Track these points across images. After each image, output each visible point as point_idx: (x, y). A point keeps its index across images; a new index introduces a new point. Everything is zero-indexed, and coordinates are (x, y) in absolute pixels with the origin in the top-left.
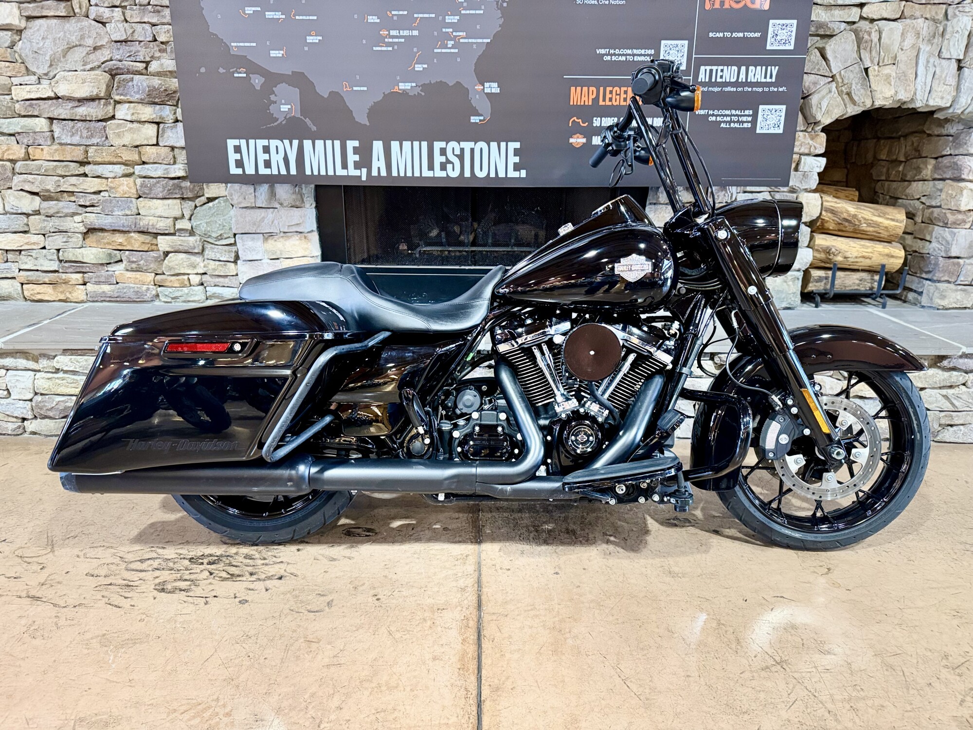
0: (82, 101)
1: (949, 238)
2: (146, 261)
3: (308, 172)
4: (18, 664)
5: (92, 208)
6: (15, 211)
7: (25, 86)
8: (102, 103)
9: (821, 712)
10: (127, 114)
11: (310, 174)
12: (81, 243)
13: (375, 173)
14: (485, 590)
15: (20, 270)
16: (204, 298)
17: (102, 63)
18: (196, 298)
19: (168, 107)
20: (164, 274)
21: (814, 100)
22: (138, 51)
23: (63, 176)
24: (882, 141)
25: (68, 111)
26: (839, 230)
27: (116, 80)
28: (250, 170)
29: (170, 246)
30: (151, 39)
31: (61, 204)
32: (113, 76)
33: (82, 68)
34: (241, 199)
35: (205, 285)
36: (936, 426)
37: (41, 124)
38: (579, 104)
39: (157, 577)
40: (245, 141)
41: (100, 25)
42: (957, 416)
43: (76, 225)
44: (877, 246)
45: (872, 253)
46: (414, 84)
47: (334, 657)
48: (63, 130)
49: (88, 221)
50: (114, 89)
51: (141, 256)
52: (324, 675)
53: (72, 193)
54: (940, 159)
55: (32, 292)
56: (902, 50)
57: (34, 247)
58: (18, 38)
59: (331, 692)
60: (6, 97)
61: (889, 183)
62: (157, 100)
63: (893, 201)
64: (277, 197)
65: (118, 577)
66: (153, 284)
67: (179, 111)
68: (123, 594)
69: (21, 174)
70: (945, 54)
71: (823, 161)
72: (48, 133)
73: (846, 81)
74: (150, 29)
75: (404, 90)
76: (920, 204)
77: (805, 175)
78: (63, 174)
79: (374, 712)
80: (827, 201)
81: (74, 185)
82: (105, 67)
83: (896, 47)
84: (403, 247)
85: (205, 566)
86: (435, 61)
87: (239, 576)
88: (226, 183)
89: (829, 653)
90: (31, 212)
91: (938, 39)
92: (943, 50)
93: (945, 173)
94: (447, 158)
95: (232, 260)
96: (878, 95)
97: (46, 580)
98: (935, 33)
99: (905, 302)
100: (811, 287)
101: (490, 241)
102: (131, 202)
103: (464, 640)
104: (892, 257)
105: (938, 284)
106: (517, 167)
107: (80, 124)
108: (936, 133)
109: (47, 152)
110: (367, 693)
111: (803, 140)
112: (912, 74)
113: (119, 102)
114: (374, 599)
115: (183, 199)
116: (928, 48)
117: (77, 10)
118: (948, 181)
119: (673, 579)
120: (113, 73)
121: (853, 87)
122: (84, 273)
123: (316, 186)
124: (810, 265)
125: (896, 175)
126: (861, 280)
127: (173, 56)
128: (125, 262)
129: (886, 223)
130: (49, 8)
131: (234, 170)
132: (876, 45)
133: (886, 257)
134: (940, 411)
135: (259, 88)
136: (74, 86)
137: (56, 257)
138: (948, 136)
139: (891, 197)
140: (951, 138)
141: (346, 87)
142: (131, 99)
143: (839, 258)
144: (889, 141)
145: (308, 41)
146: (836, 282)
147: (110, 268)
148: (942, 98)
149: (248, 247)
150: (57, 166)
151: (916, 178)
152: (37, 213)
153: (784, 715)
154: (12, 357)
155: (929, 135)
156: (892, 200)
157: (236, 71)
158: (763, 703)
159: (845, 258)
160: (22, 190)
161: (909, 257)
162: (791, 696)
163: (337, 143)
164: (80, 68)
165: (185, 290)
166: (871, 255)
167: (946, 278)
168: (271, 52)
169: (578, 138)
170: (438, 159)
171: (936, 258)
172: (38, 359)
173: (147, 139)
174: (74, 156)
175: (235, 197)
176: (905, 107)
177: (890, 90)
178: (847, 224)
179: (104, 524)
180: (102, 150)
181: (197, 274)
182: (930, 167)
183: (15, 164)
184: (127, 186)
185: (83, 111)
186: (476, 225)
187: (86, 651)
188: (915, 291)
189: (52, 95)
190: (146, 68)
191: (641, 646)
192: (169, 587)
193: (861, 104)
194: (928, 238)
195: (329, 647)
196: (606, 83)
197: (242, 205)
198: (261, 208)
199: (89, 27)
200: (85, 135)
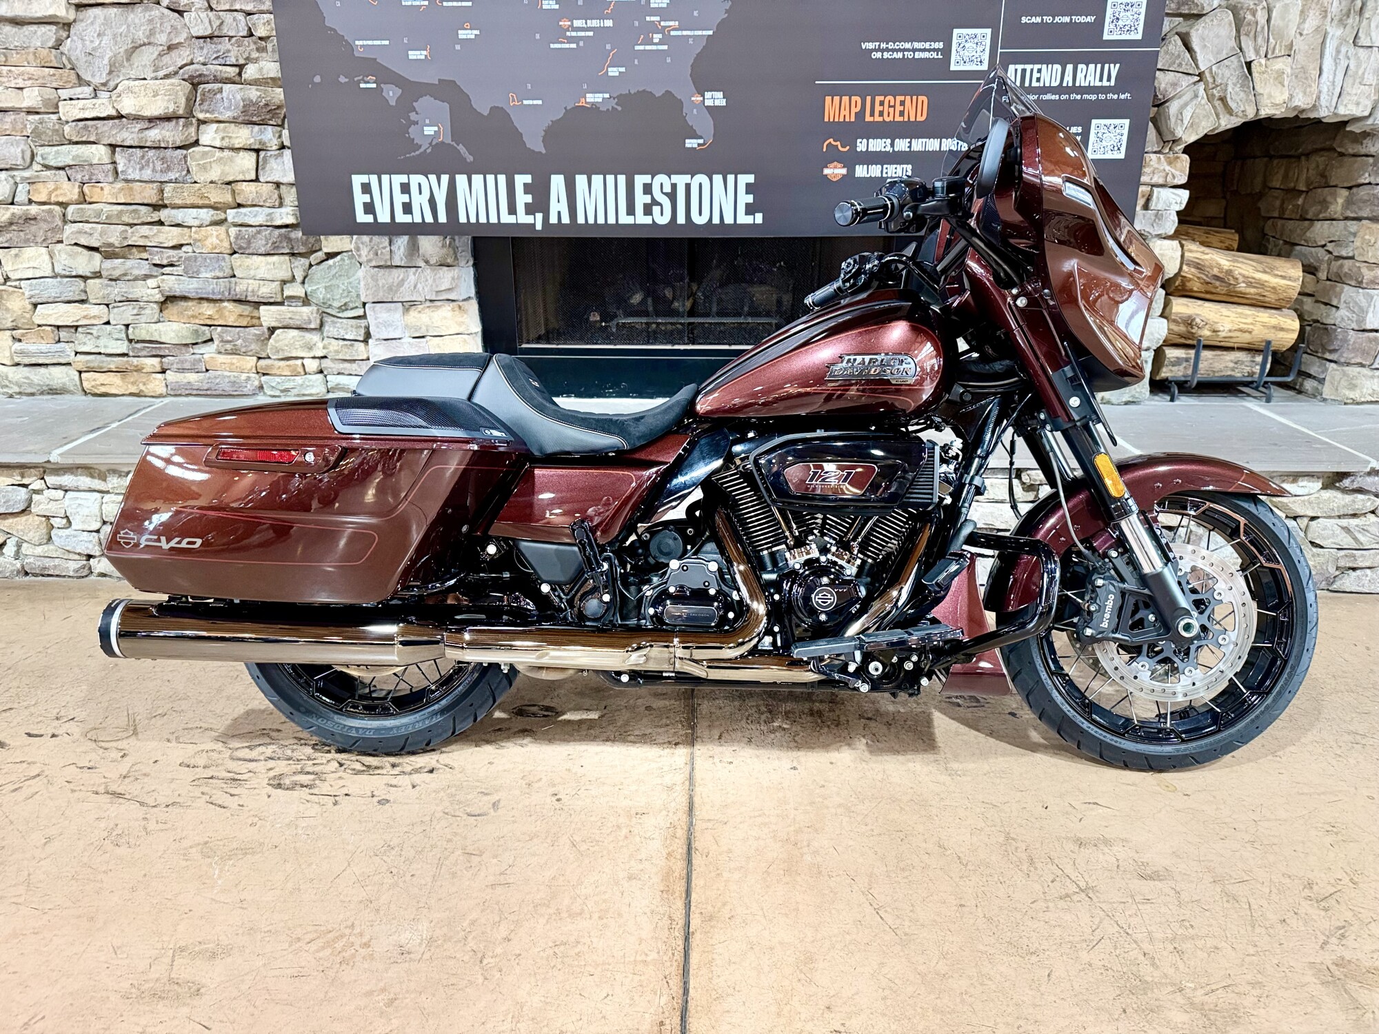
0: (153, 120)
1: (1364, 303)
2: (245, 340)
3: (463, 219)
4: (99, 878)
5: (171, 268)
6: (68, 274)
7: (76, 102)
8: (181, 123)
9: (1135, 954)
10: (215, 138)
11: (465, 221)
12: (156, 316)
13: (553, 220)
14: (698, 789)
15: (76, 353)
16: (325, 391)
17: (180, 68)
18: (313, 391)
19: (270, 128)
20: (269, 358)
21: (1173, 108)
22: (229, 51)
23: (131, 225)
24: (1275, 162)
25: (134, 136)
26: (1207, 292)
27: (199, 91)
28: (384, 217)
29: (277, 320)
30: (245, 33)
31: (129, 263)
32: (195, 86)
33: (153, 75)
34: (371, 255)
35: (325, 373)
36: (1332, 571)
37: (99, 153)
38: (836, 120)
39: (271, 769)
40: (376, 176)
41: (176, 15)
42: (1362, 556)
43: (149, 291)
44: (1260, 314)
45: (1252, 324)
46: (607, 96)
47: (501, 874)
48: (129, 161)
49: (165, 287)
50: (197, 103)
51: (238, 333)
52: (488, 897)
53: (144, 248)
54: (1355, 190)
55: (93, 383)
56: (1301, 34)
57: (95, 322)
58: (65, 34)
59: (497, 919)
60: (54, 117)
61: (1283, 221)
62: (255, 119)
63: (1286, 250)
64: (421, 252)
65: (220, 768)
66: (254, 370)
67: (286, 133)
68: (228, 790)
69: (75, 222)
70: (1363, 41)
71: (1185, 195)
72: (109, 166)
73: (1219, 81)
74: (243, 20)
75: (593, 104)
76: (1325, 253)
77: (1158, 216)
78: (131, 221)
79: (551, 944)
80: (1191, 251)
81: (146, 237)
82: (183, 74)
83: (1292, 30)
84: (595, 317)
85: (333, 755)
86: (636, 62)
87: (377, 768)
88: (351, 234)
89: (1151, 878)
90: (89, 275)
91: (1354, 19)
92: (1360, 34)
93: (1360, 209)
94: (653, 198)
95: (362, 339)
96: (1264, 101)
97: (129, 772)
98: (1350, 10)
99: (1300, 392)
100: (1165, 373)
101: (714, 309)
102: (224, 259)
103: (669, 854)
104: (1282, 329)
105: (1347, 368)
106: (750, 210)
107: (151, 153)
108: (1351, 151)
109: (108, 192)
110: (542, 921)
111: (1156, 166)
112: (1314, 69)
113: (204, 122)
114: (554, 799)
115: (293, 254)
116: (1339, 32)
118: (1364, 222)
119: (949, 778)
120: (195, 81)
121: (1230, 89)
122: (162, 356)
123: (474, 239)
124: (1164, 341)
125: (1293, 211)
126: (1236, 363)
127: (277, 57)
128: (216, 342)
129: (1274, 281)
131: (362, 217)
132: (1263, 28)
133: (1273, 331)
134: (1338, 549)
135: (394, 104)
136: (144, 101)
137: (124, 336)
138: (1367, 156)
139: (1286, 242)
140: (1371, 160)
141: (513, 101)
142: (221, 118)
143: (1206, 332)
144: (1285, 161)
145: (460, 37)
146: (1201, 366)
147: (197, 350)
148: (1358, 104)
149: (382, 320)
150: (122, 211)
151: (1321, 216)
152: (97, 275)
153: (1085, 956)
154: (72, 473)
155: (1342, 155)
156: (1287, 247)
157: (363, 79)
158: (1058, 941)
159: (1214, 331)
160: (76, 244)
161: (1308, 328)
162: (1096, 932)
163: (502, 179)
164: (150, 75)
165: (299, 380)
166: (1251, 327)
167: (1359, 360)
168: (410, 52)
169: (835, 167)
170: (641, 199)
171: (1345, 330)
172: (106, 477)
173: (243, 172)
174: (145, 197)
175: (364, 252)
176: (1303, 116)
177: (1282, 93)
178: (1218, 283)
179: (201, 698)
180: (182, 188)
181: (314, 358)
182: (1340, 201)
183: (66, 209)
184: (216, 238)
185: (155, 134)
186: (695, 287)
187: (184, 864)
188: (1314, 378)
189: (114, 113)
190: (240, 74)
191: (902, 865)
192: (287, 781)
193: (1240, 114)
194: (1334, 303)
195: (495, 861)
196: (875, 91)
197: (374, 263)
198: (397, 266)
199: (161, 18)
200: (158, 168)
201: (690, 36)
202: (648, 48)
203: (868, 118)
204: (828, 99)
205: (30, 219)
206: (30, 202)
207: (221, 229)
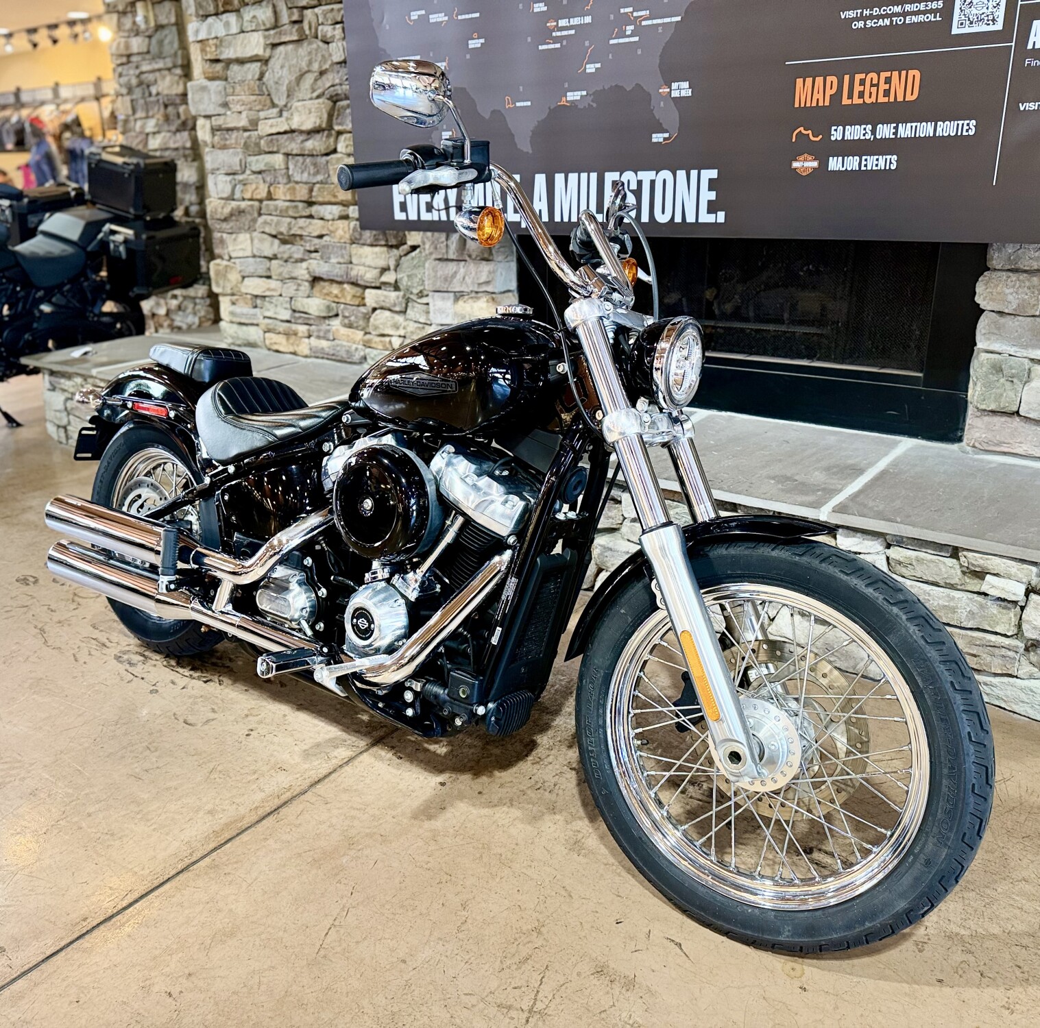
0: (309, 133)
2: (356, 317)
5: (315, 254)
6: (260, 255)
7: (268, 121)
8: (325, 135)
10: (343, 147)
12: (307, 292)
15: (264, 317)
17: (327, 90)
20: (371, 333)
23: (295, 218)
25: (299, 146)
27: (336, 108)
28: (412, 215)
29: (375, 302)
31: (294, 248)
32: (334, 103)
33: (309, 96)
34: (432, 250)
37: (278, 160)
41: (326, 45)
43: (303, 272)
46: (584, 93)
48: (296, 166)
49: (312, 269)
50: (335, 117)
51: (353, 311)
53: (301, 236)
55: (271, 341)
57: (274, 293)
58: (264, 68)
60: (256, 133)
64: (467, 247)
66: (361, 343)
69: (264, 215)
72: (285, 171)
75: (572, 102)
78: (294, 215)
81: (301, 228)
82: (328, 94)
86: (610, 57)
90: (270, 256)
101: (752, 314)
102: (345, 247)
106: (712, 208)
107: (308, 160)
109: (283, 191)
113: (339, 133)
115: (389, 246)
117: (307, 32)
120: (335, 99)
122: (309, 325)
128: (340, 317)
130: (285, 34)
131: (399, 216)
136: (304, 117)
137: (288, 306)
141: (508, 103)
142: (348, 129)
145: (470, 47)
147: (330, 322)
149: (438, 307)
150: (289, 206)
152: (275, 257)
160: (263, 232)
169: (805, 160)
174: (300, 196)
175: (427, 246)
180: (324, 188)
181: (400, 336)
183: (260, 204)
184: (342, 230)
185: (310, 144)
189: (288, 128)
192: (126, 657)
196: (854, 68)
197: (434, 256)
198: (452, 260)
199: (317, 50)
200: (312, 172)
201: (659, 25)
202: (621, 41)
203: (845, 101)
204: (799, 81)
205: (241, 212)
206: (244, 199)
207: (345, 222)
